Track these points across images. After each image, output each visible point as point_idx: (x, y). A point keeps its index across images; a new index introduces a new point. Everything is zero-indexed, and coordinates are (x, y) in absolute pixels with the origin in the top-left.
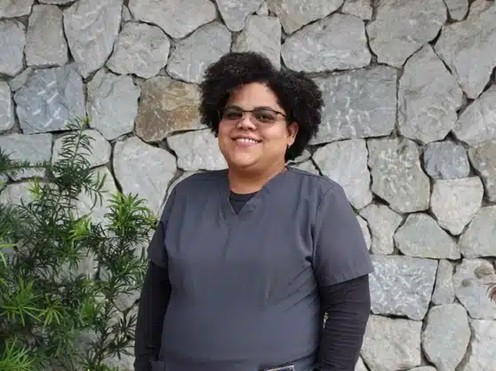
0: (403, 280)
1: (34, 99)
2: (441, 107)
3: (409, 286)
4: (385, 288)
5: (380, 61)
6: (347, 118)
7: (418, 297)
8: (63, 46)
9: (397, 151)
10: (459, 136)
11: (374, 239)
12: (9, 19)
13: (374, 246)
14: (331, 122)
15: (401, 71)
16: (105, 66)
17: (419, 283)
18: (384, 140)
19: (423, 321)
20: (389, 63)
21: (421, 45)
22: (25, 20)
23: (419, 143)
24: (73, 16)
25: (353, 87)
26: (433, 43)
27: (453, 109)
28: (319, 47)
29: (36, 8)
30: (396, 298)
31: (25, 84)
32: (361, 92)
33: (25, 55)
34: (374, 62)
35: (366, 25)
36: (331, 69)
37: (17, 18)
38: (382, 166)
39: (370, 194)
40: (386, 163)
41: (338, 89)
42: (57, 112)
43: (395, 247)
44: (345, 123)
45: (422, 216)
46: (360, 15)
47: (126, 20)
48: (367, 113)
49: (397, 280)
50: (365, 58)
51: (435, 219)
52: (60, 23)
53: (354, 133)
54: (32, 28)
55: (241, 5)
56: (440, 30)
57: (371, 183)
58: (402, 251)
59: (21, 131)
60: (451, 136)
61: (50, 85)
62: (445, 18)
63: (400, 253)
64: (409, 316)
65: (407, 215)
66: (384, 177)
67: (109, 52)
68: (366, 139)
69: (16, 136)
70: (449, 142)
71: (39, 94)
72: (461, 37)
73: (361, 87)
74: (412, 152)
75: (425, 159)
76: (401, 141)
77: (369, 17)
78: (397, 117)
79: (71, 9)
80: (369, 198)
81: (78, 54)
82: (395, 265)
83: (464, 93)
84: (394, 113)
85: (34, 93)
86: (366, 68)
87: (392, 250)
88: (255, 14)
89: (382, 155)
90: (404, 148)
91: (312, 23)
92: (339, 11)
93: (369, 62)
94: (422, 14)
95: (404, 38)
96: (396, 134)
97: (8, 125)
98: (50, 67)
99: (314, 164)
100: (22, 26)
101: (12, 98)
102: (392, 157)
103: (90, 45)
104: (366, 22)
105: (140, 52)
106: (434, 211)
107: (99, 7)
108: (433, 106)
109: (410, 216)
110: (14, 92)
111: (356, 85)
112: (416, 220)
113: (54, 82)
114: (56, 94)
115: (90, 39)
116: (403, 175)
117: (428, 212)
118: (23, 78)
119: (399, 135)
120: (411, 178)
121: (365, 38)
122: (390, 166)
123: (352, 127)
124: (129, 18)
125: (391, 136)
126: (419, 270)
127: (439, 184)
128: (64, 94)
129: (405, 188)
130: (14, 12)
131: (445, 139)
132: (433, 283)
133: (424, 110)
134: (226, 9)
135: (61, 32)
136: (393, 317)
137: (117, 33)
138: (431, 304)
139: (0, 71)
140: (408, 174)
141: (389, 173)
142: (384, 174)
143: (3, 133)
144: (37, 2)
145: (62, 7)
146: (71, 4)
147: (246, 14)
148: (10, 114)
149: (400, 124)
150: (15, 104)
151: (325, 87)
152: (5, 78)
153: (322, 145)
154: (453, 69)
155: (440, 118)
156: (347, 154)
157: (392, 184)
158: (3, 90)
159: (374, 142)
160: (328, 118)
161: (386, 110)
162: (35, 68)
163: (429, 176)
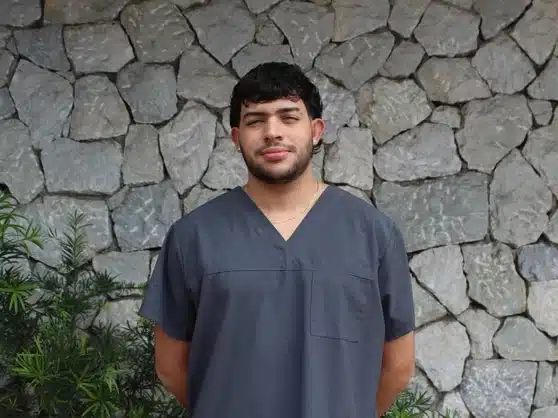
0: (504, 385)
1: (131, 217)
2: (532, 211)
3: (510, 390)
4: (487, 393)
5: (471, 168)
6: (442, 224)
7: (520, 400)
8: (160, 164)
9: (492, 255)
10: (552, 238)
11: (474, 345)
12: (106, 140)
13: (474, 352)
14: (426, 229)
15: (491, 176)
16: (200, 182)
17: (520, 387)
18: (479, 246)
20: (480, 169)
21: (508, 150)
22: (122, 140)
23: (512, 247)
24: (169, 134)
25: (445, 194)
26: (520, 147)
27: (543, 211)
28: (410, 156)
29: (132, 128)
30: (498, 402)
31: (123, 203)
32: (454, 198)
33: (122, 174)
35: (455, 133)
36: (423, 175)
37: (114, 138)
39: (468, 299)
40: (481, 268)
41: (431, 195)
42: (155, 229)
43: (494, 351)
44: (439, 229)
45: (520, 320)
46: (449, 123)
47: (220, 136)
48: (460, 219)
49: (498, 385)
50: (455, 165)
51: (532, 320)
52: (156, 141)
53: (449, 240)
54: (129, 147)
55: (333, 118)
56: (527, 136)
57: (468, 288)
58: (502, 355)
59: (119, 249)
60: (543, 238)
61: (146, 203)
62: (531, 123)
63: (500, 357)
65: (503, 319)
66: (480, 282)
67: (205, 168)
68: (460, 245)
69: (115, 254)
70: (542, 244)
71: (136, 211)
72: (548, 141)
73: (452, 194)
74: (507, 256)
75: (520, 261)
76: (495, 246)
77: (457, 126)
78: (490, 221)
79: (167, 128)
80: (467, 302)
81: (174, 170)
82: (495, 370)
83: (554, 195)
84: (487, 218)
85: (130, 211)
86: (458, 175)
87: (492, 354)
88: (346, 126)
89: (477, 260)
90: (498, 251)
91: (402, 133)
92: (427, 120)
93: (459, 169)
94: (508, 120)
95: (492, 144)
96: (490, 238)
97: (106, 244)
98: (146, 185)
100: (119, 146)
101: (110, 217)
102: (487, 261)
103: (185, 162)
104: (455, 130)
105: (235, 167)
106: (531, 313)
107: (193, 125)
108: (525, 209)
109: (508, 320)
110: (112, 211)
111: (448, 192)
112: (512, 324)
113: (150, 200)
114: (153, 211)
115: (186, 155)
116: (498, 280)
117: (525, 314)
118: (121, 196)
119: (492, 240)
120: (506, 281)
121: (455, 146)
122: (486, 271)
123: (446, 234)
124: (223, 134)
125: (485, 240)
126: (519, 373)
127: (536, 287)
128: (160, 211)
129: (502, 292)
130: (110, 133)
131: (538, 242)
132: (533, 387)
133: (516, 214)
135: (157, 152)
137: (211, 147)
138: (533, 407)
139: (98, 190)
140: (504, 278)
141: (485, 278)
142: (480, 278)
143: (101, 252)
144: (133, 122)
145: (158, 126)
146: (166, 123)
147: (337, 127)
148: (108, 232)
149: (493, 228)
150: (113, 223)
151: (418, 194)
152: (104, 196)
153: (418, 252)
154: (541, 172)
155: (532, 221)
156: (443, 260)
157: (488, 289)
158: (101, 210)
159: (469, 247)
160: (422, 225)
161: (479, 215)
162: (132, 186)
163: (524, 279)
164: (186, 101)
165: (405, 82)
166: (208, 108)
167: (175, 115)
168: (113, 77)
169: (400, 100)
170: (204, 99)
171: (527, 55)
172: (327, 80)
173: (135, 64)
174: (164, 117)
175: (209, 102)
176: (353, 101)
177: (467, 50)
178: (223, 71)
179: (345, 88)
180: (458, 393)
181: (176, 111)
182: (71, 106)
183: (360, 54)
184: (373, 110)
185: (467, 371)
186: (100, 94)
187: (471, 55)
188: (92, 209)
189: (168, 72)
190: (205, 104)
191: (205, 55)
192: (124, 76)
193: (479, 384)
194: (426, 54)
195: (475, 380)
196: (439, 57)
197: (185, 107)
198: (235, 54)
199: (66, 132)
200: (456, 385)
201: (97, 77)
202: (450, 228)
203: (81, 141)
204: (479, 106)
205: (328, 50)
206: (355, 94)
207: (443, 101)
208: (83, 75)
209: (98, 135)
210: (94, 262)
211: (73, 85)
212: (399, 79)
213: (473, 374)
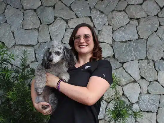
1: (41, 52)
2: (159, 50)
3: (152, 103)
4: (145, 104)
5: (141, 37)
6: (132, 54)
7: (155, 106)
8: (49, 36)
9: (147, 63)
11: (142, 90)
12: (33, 29)
13: (142, 91)
14: (128, 55)
15: (147, 40)
16: (61, 41)
17: (155, 102)
18: (143, 60)
19: (156, 113)
20: (144, 38)
21: (152, 32)
22: (38, 29)
23: (153, 61)
24: (52, 27)
25: (134, 45)
26: (156, 32)
27: (162, 50)
28: (123, 34)
29: (41, 25)
30: (149, 106)
31: (38, 48)
32: (136, 47)
33: (38, 39)
34: (139, 38)
35: (136, 27)
36: (127, 40)
37: (35, 28)
38: (143, 68)
39: (140, 76)
40: (144, 67)
41: (130, 46)
43: (148, 91)
44: (132, 56)
45: (155, 82)
46: (135, 24)
47: (67, 28)
48: (138, 53)
49: (149, 101)
50: (137, 37)
51: (159, 82)
52: (48, 29)
53: (135, 59)
54: (40, 31)
55: (100, 23)
56: (158, 28)
57: (140, 73)
59: (37, 61)
60: (162, 58)
61: (45, 48)
62: (159, 25)
63: (149, 93)
64: (153, 111)
65: (151, 82)
66: (143, 71)
67: (62, 37)
68: (138, 60)
69: (36, 63)
70: (162, 60)
71: (43, 50)
74: (152, 64)
75: (155, 65)
76: (148, 60)
77: (137, 25)
78: (147, 53)
79: (51, 25)
80: (140, 77)
81: (53, 38)
82: (148, 96)
84: (146, 52)
85: (41, 50)
86: (137, 40)
88: (104, 25)
89: (143, 65)
90: (149, 62)
91: (121, 27)
92: (129, 23)
93: (138, 38)
94: (152, 24)
95: (147, 30)
96: (147, 58)
97: (33, 60)
98: (45, 42)
99: (123, 68)
100: (37, 31)
101: (35, 52)
102: (146, 65)
104: (137, 26)
107: (59, 24)
108: (157, 50)
109: (152, 82)
110: (35, 50)
111: (135, 45)
112: (153, 83)
115: (57, 34)
116: (149, 71)
117: (157, 81)
118: (38, 46)
119: (147, 59)
120: (151, 71)
121: (136, 31)
122: (145, 68)
123: (134, 57)
124: (68, 27)
125: (145, 59)
126: (155, 98)
127: (160, 73)
129: (150, 74)
132: (159, 102)
133: (154, 51)
134: (96, 24)
135: (48, 32)
136: (148, 112)
137: (64, 32)
138: (159, 108)
139: (31, 44)
140: (151, 70)
141: (145, 70)
142: (144, 70)
143: (32, 62)
144: (41, 24)
145: (48, 25)
146: (51, 24)
147: (102, 25)
148: (34, 56)
149: (148, 55)
150: (35, 54)
151: (126, 45)
152: (32, 46)
153: (126, 62)
154: (162, 39)
155: (159, 53)
156: (133, 65)
157: (146, 73)
158: (32, 50)
159: (140, 61)
160: (127, 55)
161: (144, 51)
162: (41, 43)
163: (156, 70)
164: (57, 17)
165: (122, 12)
166: (64, 19)
167: (54, 22)
168: (35, 10)
169: (120, 17)
170: (62, 17)
171: (158, 4)
172: (99, 11)
173: (42, 6)
174: (50, 22)
175: (64, 18)
176: (107, 18)
177: (140, 3)
178: (68, 9)
179: (104, 14)
180: (137, 104)
181: (54, 20)
182: (23, 19)
183: (108, 4)
184: (112, 20)
185: (140, 97)
186: (31, 15)
187: (141, 4)
188: (29, 50)
189: (51, 9)
190: (62, 18)
191: (63, 4)
192: (38, 10)
193: (143, 101)
194: (128, 4)
195: (142, 100)
196: (132, 5)
197: (57, 19)
198: (72, 4)
199: (21, 27)
200: (136, 101)
201: (30, 10)
202: (135, 55)
203: (26, 29)
204: (144, 19)
205: (99, 2)
206: (107, 15)
207: (133, 18)
208: (26, 10)
209: (31, 27)
210: (30, 65)
211: (23, 13)
212: (120, 11)
213: (141, 98)
